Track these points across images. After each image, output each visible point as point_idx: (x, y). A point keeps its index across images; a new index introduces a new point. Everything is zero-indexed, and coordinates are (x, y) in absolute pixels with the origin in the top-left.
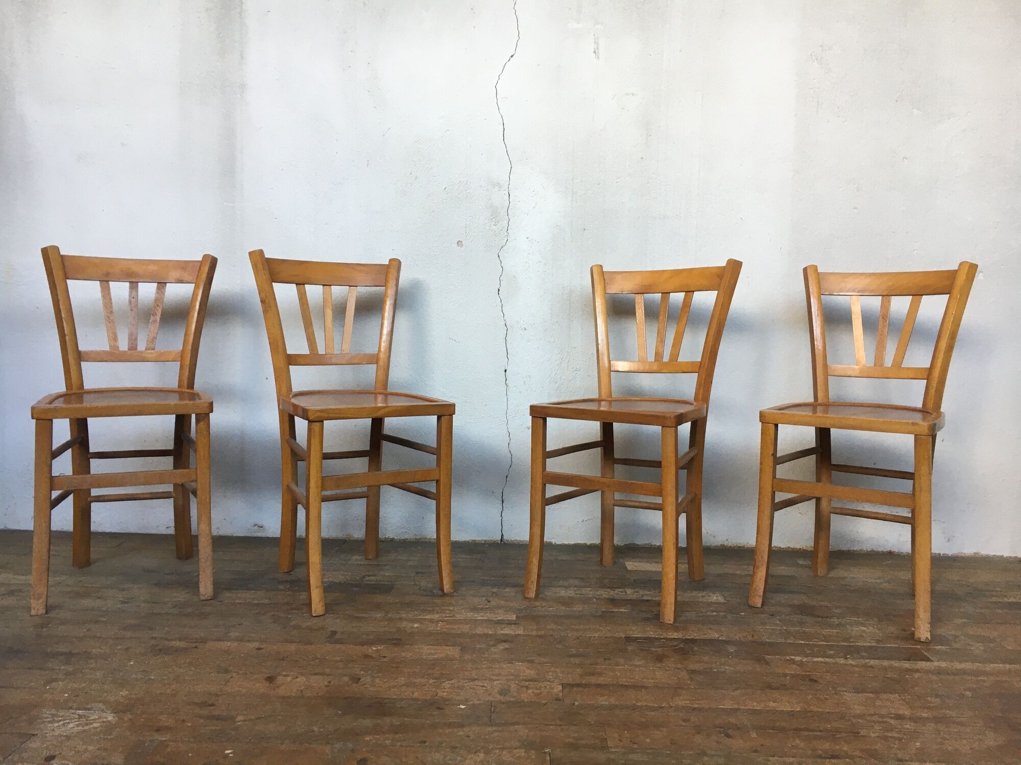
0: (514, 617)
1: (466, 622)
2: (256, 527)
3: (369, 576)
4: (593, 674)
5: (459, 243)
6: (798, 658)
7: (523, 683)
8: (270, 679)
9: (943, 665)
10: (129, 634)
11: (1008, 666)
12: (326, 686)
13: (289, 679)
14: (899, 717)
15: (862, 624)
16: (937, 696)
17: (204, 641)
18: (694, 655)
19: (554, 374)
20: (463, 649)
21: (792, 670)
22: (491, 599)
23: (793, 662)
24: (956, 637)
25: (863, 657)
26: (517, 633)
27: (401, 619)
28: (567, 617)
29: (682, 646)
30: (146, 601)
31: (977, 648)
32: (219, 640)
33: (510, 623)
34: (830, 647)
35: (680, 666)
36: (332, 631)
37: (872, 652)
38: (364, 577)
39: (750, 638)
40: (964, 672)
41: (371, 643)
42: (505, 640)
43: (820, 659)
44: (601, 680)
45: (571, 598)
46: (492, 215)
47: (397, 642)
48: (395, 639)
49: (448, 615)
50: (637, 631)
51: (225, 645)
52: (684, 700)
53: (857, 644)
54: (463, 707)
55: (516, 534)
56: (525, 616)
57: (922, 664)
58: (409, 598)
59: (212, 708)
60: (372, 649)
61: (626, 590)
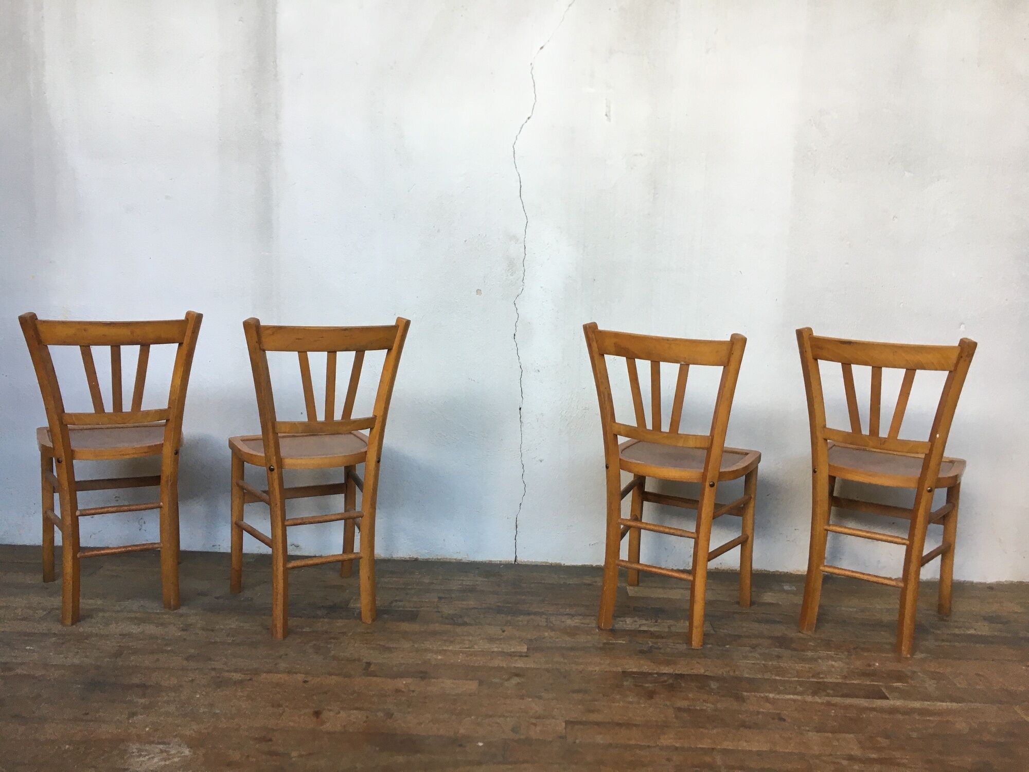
0: (524, 649)
1: (483, 653)
2: (293, 546)
3: (396, 601)
4: (592, 711)
5: (478, 292)
6: (771, 696)
7: (534, 721)
8: (317, 714)
9: (899, 703)
10: (193, 664)
11: (954, 705)
12: (365, 722)
13: (332, 714)
14: (851, 758)
15: (832, 658)
16: (887, 737)
17: (256, 672)
18: (681, 692)
19: (565, 412)
20: (481, 683)
21: (766, 708)
22: (505, 628)
23: (767, 700)
24: (914, 672)
25: (828, 695)
26: (528, 666)
27: (426, 650)
28: (572, 649)
29: (671, 681)
30: (203, 629)
31: (930, 685)
32: (270, 672)
33: (521, 655)
34: (801, 683)
35: (668, 703)
36: (367, 663)
37: (835, 688)
38: (392, 602)
39: (732, 673)
40: (913, 711)
41: (401, 675)
42: (517, 673)
43: (790, 697)
44: (599, 718)
45: (576, 628)
46: (509, 266)
47: (423, 675)
48: (422, 672)
49: (467, 646)
50: (633, 665)
51: (275, 677)
52: (667, 740)
53: (825, 680)
54: (481, 744)
55: (528, 556)
56: (535, 647)
57: (879, 703)
58: (432, 627)
59: (270, 743)
60: (402, 683)
61: (626, 619)
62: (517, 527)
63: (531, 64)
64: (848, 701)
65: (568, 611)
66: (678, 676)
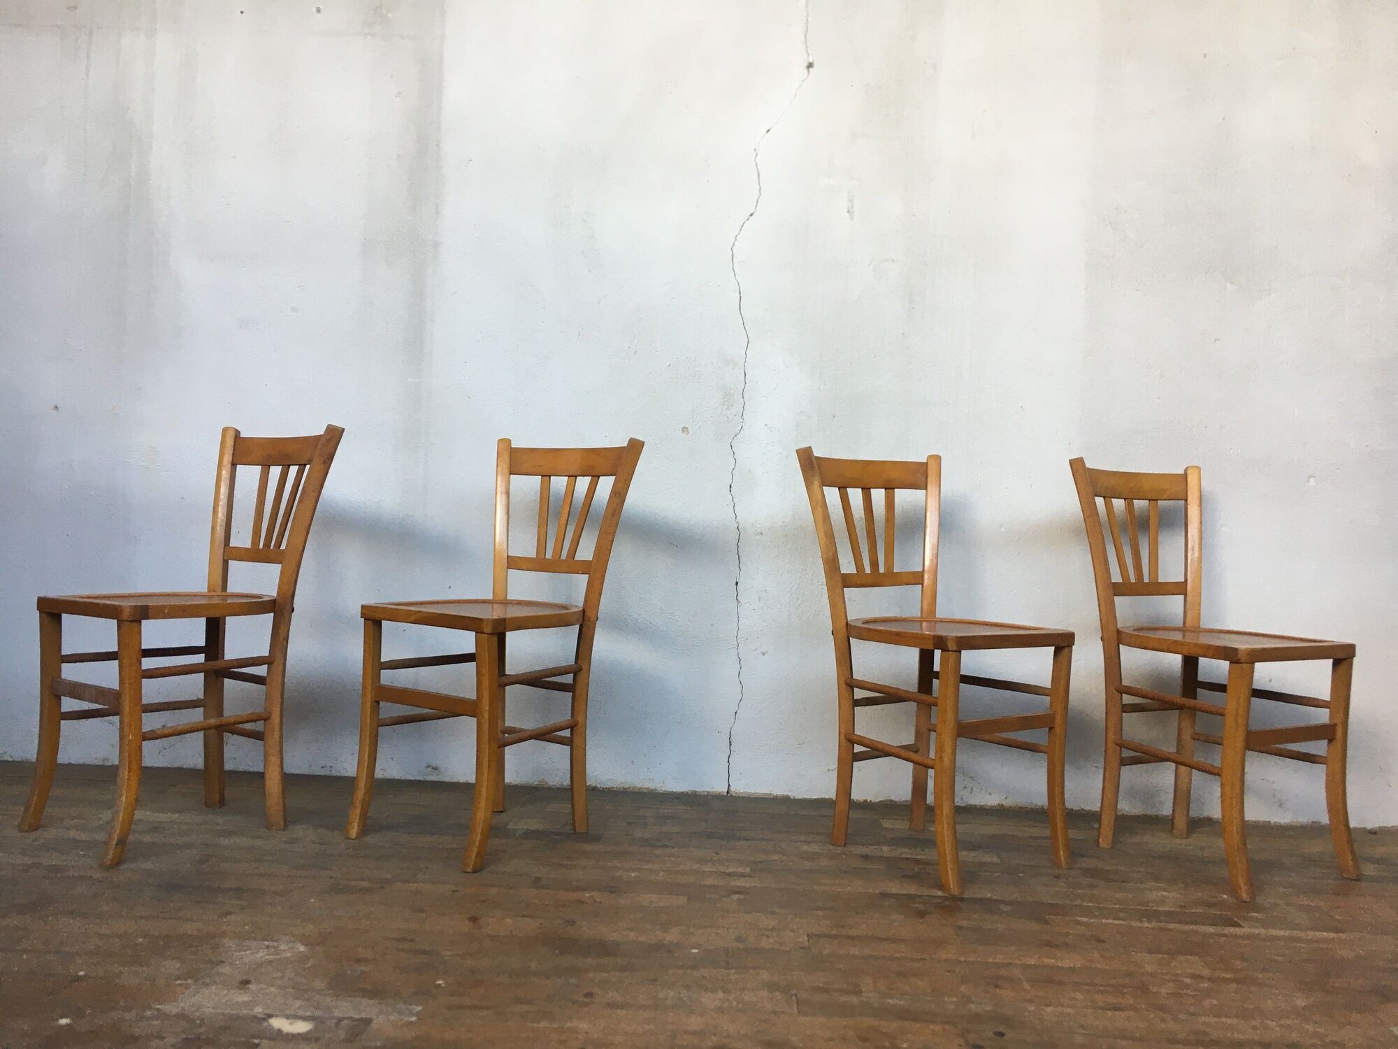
0: (748, 870)
1: (692, 872)
2: (429, 769)
4: (843, 927)
5: (685, 429)
6: (1085, 919)
7: (765, 932)
8: (474, 919)
9: (1258, 931)
10: (303, 873)
11: (1332, 935)
12: (538, 928)
13: (493, 920)
14: (1196, 977)
15: (1165, 890)
16: (1243, 959)
17: (390, 882)
18: (962, 912)
19: (795, 588)
20: (691, 898)
21: (1077, 930)
22: (719, 851)
23: (1078, 923)
24: (1276, 905)
25: (1161, 921)
26: (752, 885)
27: (615, 868)
28: (813, 871)
29: (947, 903)
30: (314, 843)
31: (1299, 916)
32: (407, 881)
33: (743, 875)
34: (1124, 910)
35: (945, 922)
36: (536, 878)
37: (1170, 916)
39: (1029, 898)
40: (1278, 938)
41: (584, 890)
42: (738, 891)
43: (1111, 921)
44: (853, 932)
45: (815, 853)
46: (723, 398)
47: (613, 890)
48: (610, 887)
49: (670, 866)
50: (894, 888)
51: (413, 886)
52: (948, 954)
53: (1156, 908)
54: (695, 951)
55: (746, 787)
56: (761, 869)
57: (1232, 930)
58: (621, 848)
59: (413, 942)
60: (584, 895)
61: (883, 847)
62: (730, 744)
63: (755, 150)
64: (1189, 927)
65: (803, 838)
66: (954, 899)
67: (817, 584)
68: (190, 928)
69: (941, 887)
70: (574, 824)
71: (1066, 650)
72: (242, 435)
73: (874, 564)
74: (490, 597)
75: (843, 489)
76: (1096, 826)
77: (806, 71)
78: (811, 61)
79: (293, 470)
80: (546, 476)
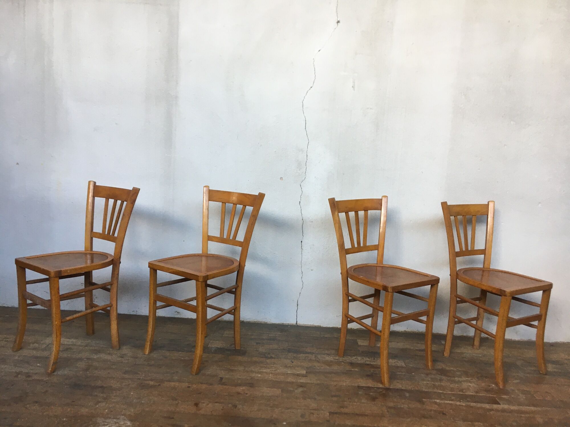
0: (304, 372)
1: (283, 374)
2: (176, 313)
4: (343, 407)
5: (281, 178)
6: (438, 401)
7: (312, 411)
8: (196, 405)
9: (506, 407)
10: (126, 376)
11: (535, 408)
12: (222, 410)
13: (204, 405)
15: (470, 382)
17: (162, 381)
18: (390, 398)
20: (282, 390)
21: (435, 407)
22: (293, 360)
24: (513, 390)
25: (468, 401)
26: (307, 382)
27: (252, 372)
28: (331, 373)
29: (384, 392)
30: (131, 357)
31: (522, 397)
32: (169, 381)
34: (454, 395)
35: (383, 404)
36: (220, 378)
37: (472, 398)
38: (231, 345)
39: (416, 388)
40: (514, 411)
41: (240, 385)
42: (302, 385)
43: (448, 402)
44: (347, 411)
45: (331, 361)
46: (298, 165)
47: (251, 385)
48: (250, 384)
49: (274, 370)
50: (363, 382)
51: (172, 384)
52: (384, 424)
53: (466, 393)
54: (285, 423)
55: (304, 321)
56: (310, 372)
57: (495, 406)
58: (254, 359)
59: (173, 420)
60: (240, 389)
61: (358, 357)
62: (298, 305)
63: (313, 59)
64: (479, 405)
65: (326, 352)
66: (388, 389)
67: (334, 243)
68: (84, 411)
69: (382, 382)
70: (235, 344)
71: (435, 286)
72: (97, 184)
73: (359, 243)
74: (201, 252)
75: (347, 213)
76: (443, 342)
77: (336, 24)
78: (339, 20)
79: (119, 202)
80: (224, 203)
